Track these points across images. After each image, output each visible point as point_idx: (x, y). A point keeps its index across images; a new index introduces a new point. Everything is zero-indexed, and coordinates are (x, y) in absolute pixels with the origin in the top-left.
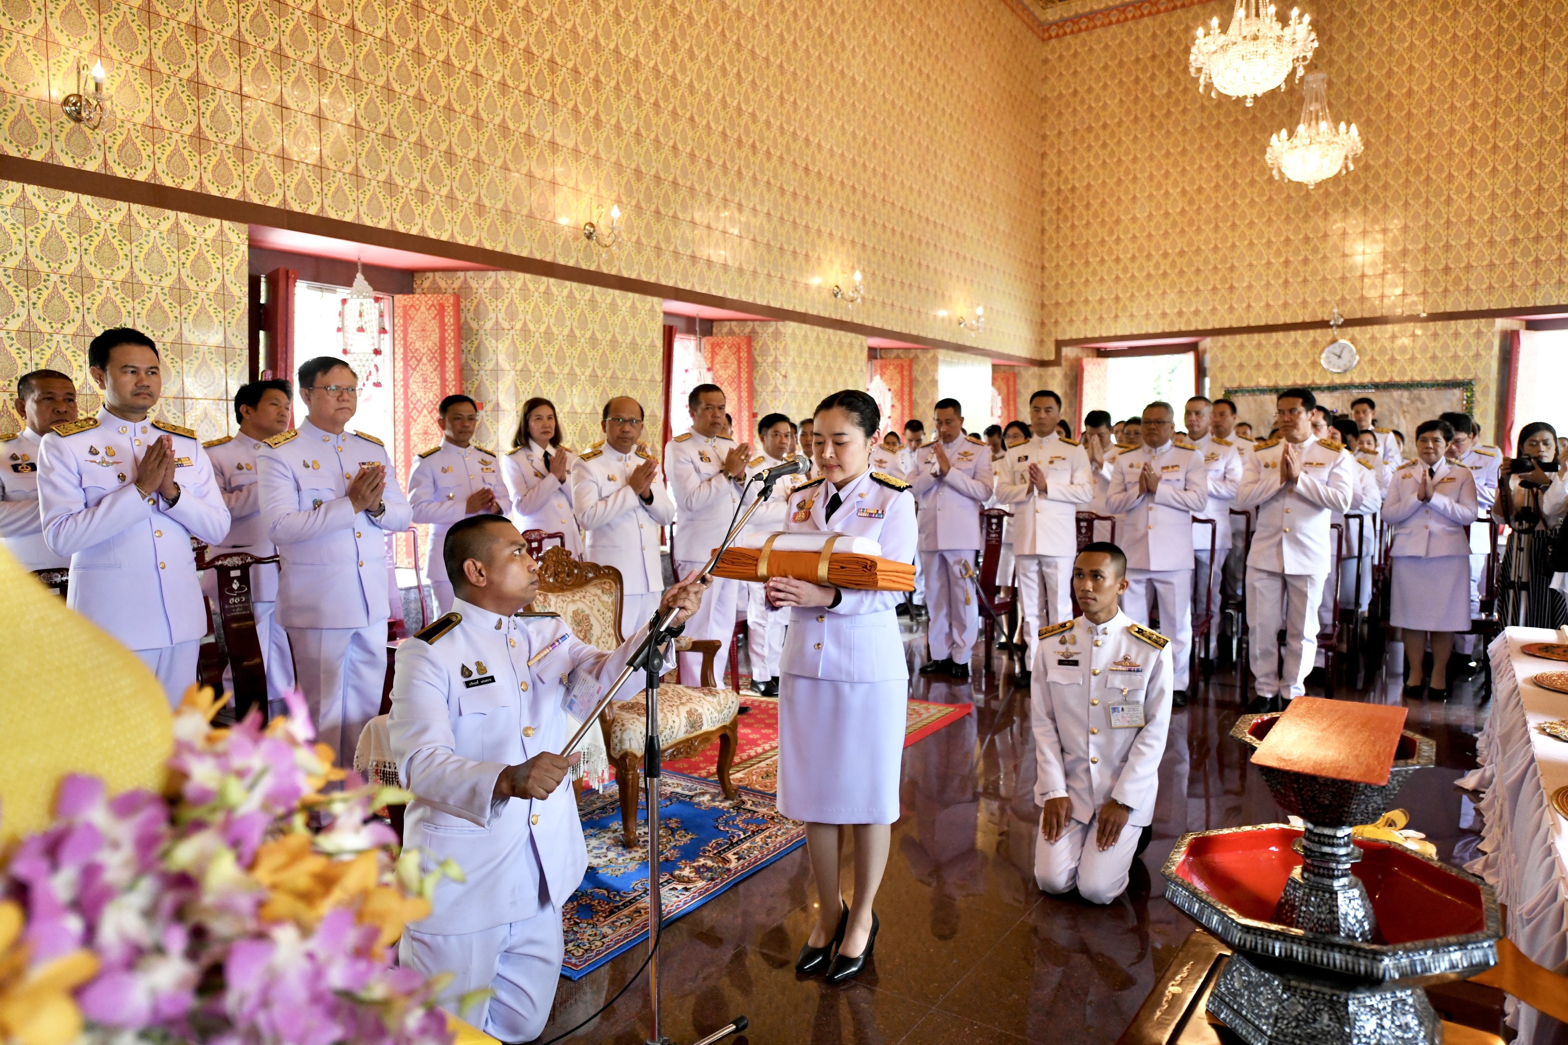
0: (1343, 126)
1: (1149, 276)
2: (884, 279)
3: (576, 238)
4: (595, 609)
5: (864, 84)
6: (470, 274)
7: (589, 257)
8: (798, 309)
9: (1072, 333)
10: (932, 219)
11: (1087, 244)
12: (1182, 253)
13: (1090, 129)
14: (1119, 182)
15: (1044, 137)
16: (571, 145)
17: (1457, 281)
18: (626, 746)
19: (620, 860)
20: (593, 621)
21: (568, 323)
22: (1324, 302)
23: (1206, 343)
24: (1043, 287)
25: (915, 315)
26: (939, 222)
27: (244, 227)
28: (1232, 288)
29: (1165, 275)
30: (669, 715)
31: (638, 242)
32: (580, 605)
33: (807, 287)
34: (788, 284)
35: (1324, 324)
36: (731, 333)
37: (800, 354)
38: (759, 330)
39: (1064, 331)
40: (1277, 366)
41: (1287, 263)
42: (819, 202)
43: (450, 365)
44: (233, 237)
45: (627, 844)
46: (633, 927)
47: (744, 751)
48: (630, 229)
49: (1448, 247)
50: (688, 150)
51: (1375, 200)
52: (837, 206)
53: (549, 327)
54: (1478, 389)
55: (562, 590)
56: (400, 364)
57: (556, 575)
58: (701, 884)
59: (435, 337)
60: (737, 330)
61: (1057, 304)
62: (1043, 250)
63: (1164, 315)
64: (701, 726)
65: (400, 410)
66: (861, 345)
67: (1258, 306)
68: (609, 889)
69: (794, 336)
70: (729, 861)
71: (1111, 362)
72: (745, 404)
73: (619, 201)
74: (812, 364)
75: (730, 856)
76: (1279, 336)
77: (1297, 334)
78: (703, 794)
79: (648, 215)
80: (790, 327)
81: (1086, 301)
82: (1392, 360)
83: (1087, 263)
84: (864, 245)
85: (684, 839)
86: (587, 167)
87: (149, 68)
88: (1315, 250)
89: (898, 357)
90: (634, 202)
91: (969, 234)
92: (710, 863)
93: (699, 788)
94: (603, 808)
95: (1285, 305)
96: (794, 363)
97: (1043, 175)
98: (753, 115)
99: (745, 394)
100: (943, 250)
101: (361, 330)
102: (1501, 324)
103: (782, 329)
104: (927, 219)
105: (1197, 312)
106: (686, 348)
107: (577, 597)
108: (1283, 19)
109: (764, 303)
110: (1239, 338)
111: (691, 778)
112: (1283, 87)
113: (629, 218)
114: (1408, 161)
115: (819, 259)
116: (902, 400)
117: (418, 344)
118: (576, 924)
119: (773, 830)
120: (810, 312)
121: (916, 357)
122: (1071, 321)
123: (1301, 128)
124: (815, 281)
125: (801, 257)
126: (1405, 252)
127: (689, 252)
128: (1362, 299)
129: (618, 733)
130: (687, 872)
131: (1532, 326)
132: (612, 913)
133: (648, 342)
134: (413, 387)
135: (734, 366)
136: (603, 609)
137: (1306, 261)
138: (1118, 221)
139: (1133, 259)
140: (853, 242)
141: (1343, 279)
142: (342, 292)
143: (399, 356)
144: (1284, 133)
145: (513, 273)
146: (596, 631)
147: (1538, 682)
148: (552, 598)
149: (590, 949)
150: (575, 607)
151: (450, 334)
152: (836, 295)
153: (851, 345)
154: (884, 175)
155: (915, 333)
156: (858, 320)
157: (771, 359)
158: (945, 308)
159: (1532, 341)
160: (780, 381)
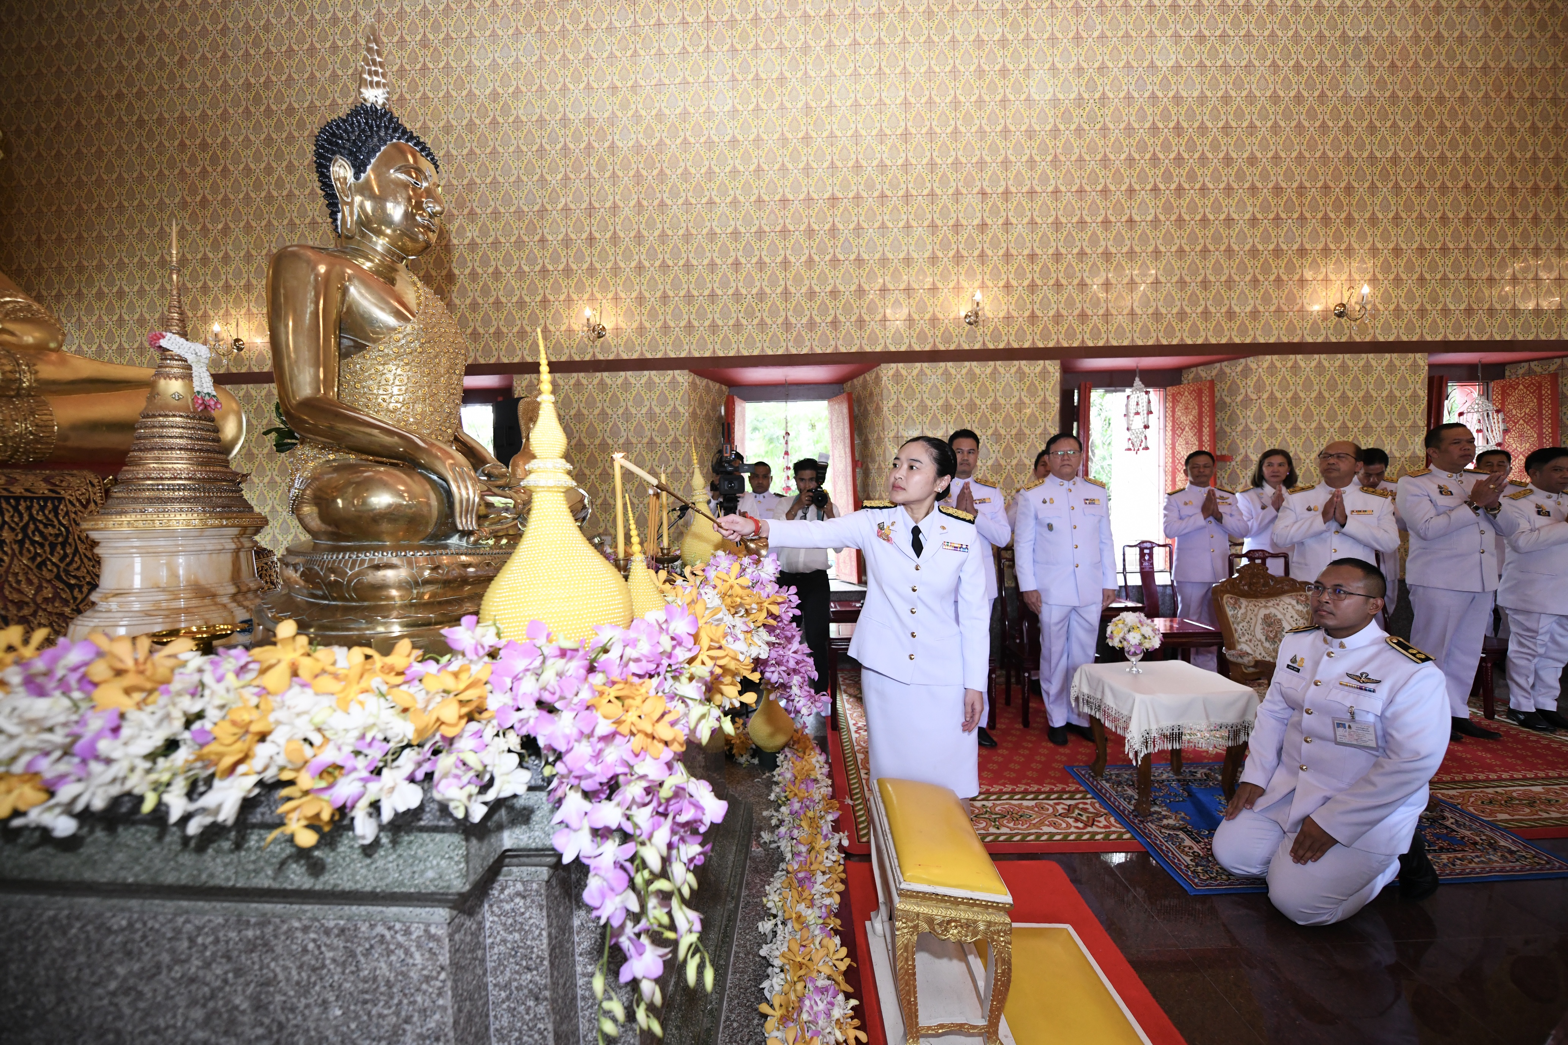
3: (1325, 319)
4: (1288, 616)
6: (1224, 364)
7: (1340, 333)
16: (1321, 246)
21: (1316, 388)
27: (1058, 362)
31: (1397, 308)
32: (1273, 611)
43: (1206, 430)
44: (1051, 369)
48: (1387, 301)
50: (1462, 215)
53: (1296, 393)
55: (1256, 597)
56: (1169, 434)
57: (1250, 585)
59: (1195, 412)
65: (1169, 464)
73: (1373, 280)
79: (1410, 284)
86: (1337, 260)
87: (1007, 286)
90: (1392, 277)
101: (1137, 413)
106: (1465, 393)
113: (1385, 291)
117: (1182, 419)
127: (1463, 307)
133: (1409, 393)
142: (1128, 391)
143: (1169, 428)
145: (1262, 357)
148: (1244, 602)
149: (1215, 879)
150: (1267, 612)
151: (1206, 409)
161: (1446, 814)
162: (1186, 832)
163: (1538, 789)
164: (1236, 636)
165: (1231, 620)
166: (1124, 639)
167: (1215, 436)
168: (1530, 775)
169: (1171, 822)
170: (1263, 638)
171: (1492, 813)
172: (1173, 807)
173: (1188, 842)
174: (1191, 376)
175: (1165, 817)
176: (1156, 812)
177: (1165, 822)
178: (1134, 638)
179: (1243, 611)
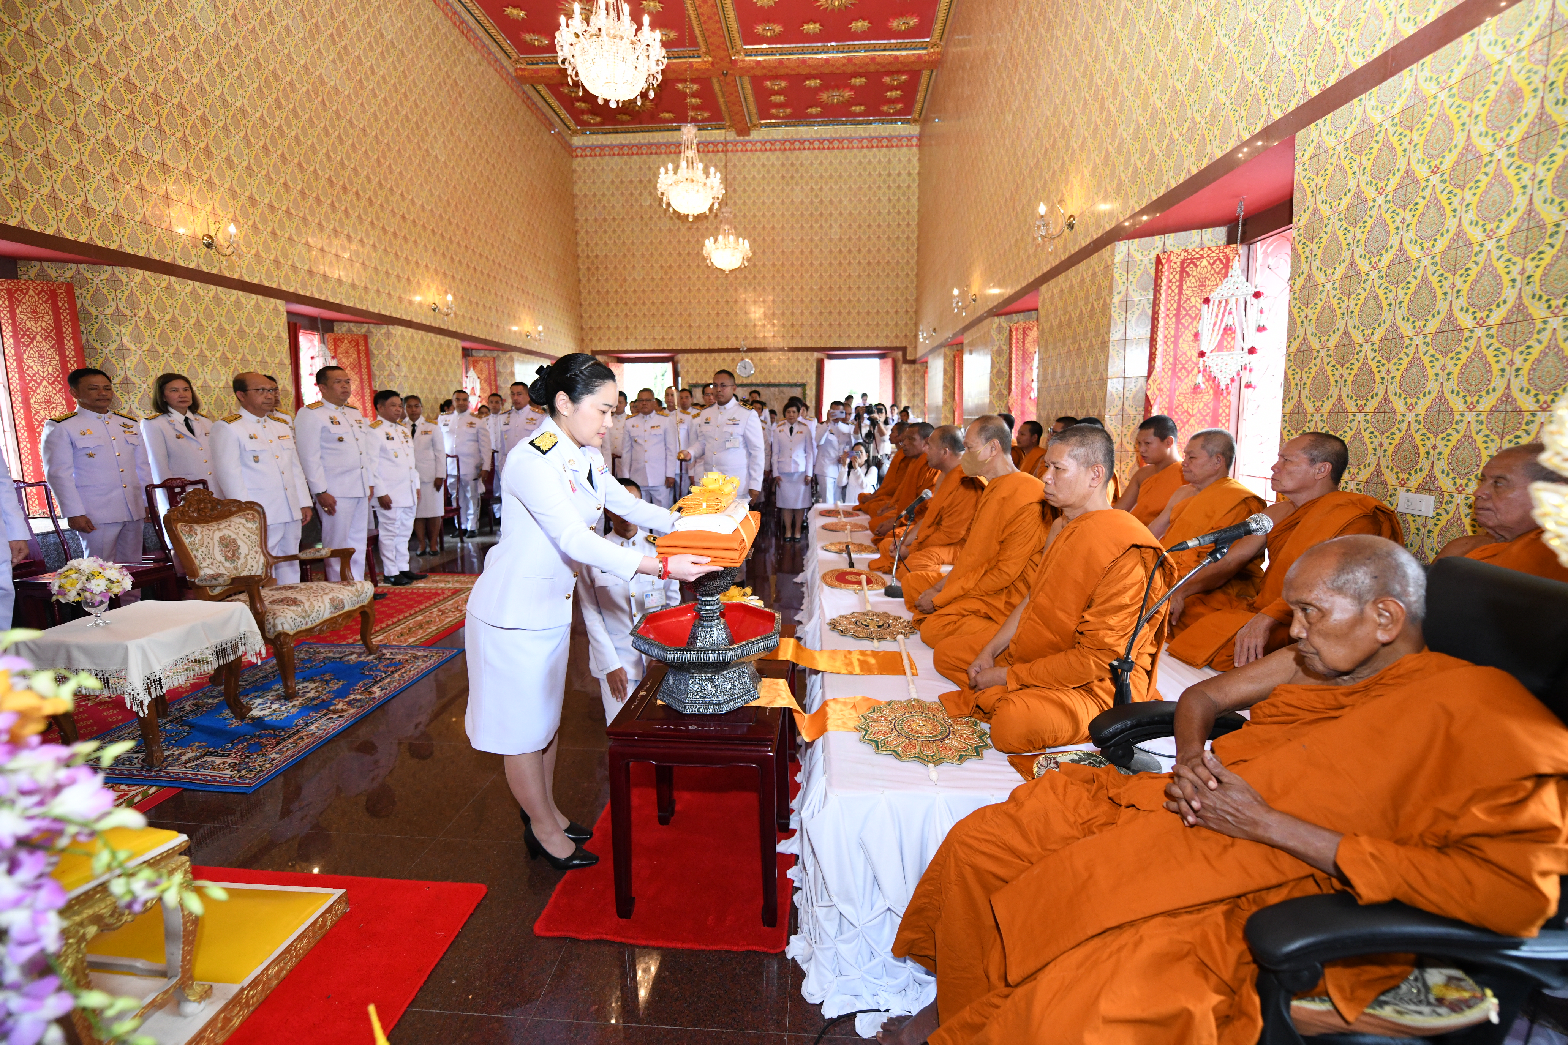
0: (741, 239)
1: (645, 315)
2: (471, 302)
3: (195, 246)
4: (241, 534)
5: (445, 162)
6: (82, 267)
7: (211, 264)
8: (404, 318)
9: (600, 347)
10: (503, 264)
11: (607, 292)
12: (662, 303)
13: (605, 220)
14: (625, 256)
15: (576, 221)
16: (183, 168)
17: (797, 332)
18: (280, 628)
19: (283, 708)
20: (239, 542)
21: (194, 314)
22: (737, 338)
23: (680, 357)
24: (581, 316)
25: (495, 328)
26: (509, 267)
28: (690, 326)
29: (653, 315)
30: (315, 603)
31: (257, 254)
32: (226, 532)
33: (411, 303)
34: (395, 299)
35: (737, 350)
36: (350, 330)
37: (409, 350)
38: (374, 330)
39: (596, 346)
41: (718, 314)
42: (415, 242)
43: (69, 344)
45: (289, 696)
46: (297, 749)
47: (382, 622)
48: (249, 245)
49: (793, 313)
50: (299, 188)
51: (759, 284)
52: (430, 248)
53: (174, 316)
54: (807, 388)
55: (207, 522)
56: (9, 341)
57: (199, 510)
58: (352, 711)
59: (49, 318)
60: (355, 330)
61: (591, 328)
63: (654, 339)
64: (343, 608)
66: (457, 347)
67: (704, 338)
68: (274, 728)
69: (402, 335)
70: (374, 693)
71: (626, 366)
72: (366, 384)
73: (235, 220)
74: (419, 357)
75: (375, 689)
77: (724, 355)
78: (351, 654)
79: (265, 235)
80: (399, 330)
81: (609, 328)
82: (770, 371)
83: (608, 304)
84: (453, 277)
85: (337, 685)
86: (200, 189)
88: (732, 309)
89: (485, 356)
90: (250, 223)
91: (530, 278)
92: (358, 697)
93: (347, 651)
94: (265, 677)
95: (718, 338)
96: (404, 355)
97: (577, 245)
98: (355, 170)
99: (365, 377)
100: (512, 286)
102: (817, 355)
103: (393, 331)
104: (499, 264)
105: (672, 339)
106: (311, 341)
107: (222, 526)
108: (707, 173)
109: (376, 311)
110: (697, 355)
111: (340, 646)
112: (708, 212)
113: (246, 235)
114: (774, 265)
115: (418, 282)
116: (490, 384)
117: (29, 324)
118: (247, 757)
119: (408, 668)
120: (414, 320)
121: (498, 356)
122: (600, 339)
123: (720, 238)
124: (417, 298)
125: (404, 281)
126: (774, 314)
127: (306, 267)
128: (755, 338)
129: (271, 621)
130: (340, 706)
131: (831, 357)
132: (278, 744)
133: (274, 334)
134: (28, 361)
135: (355, 356)
136: (248, 534)
137: (727, 314)
138: (625, 280)
139: (635, 304)
140: (445, 273)
141: (746, 326)
143: (8, 333)
144: (712, 239)
145: (131, 270)
146: (244, 550)
147: (824, 528)
148: (198, 528)
149: (261, 771)
150: (221, 534)
151: (65, 317)
152: (434, 310)
153: (449, 346)
154: (466, 230)
155: (496, 340)
156: (453, 329)
157: (385, 352)
158: (516, 324)
159: (829, 365)
160: (394, 368)
161: (384, 651)
162: (211, 755)
163: (420, 618)
164: (197, 562)
165: (189, 548)
166: (84, 590)
167: (81, 351)
168: (413, 612)
169: (190, 755)
170: (223, 559)
171: (406, 641)
172: (183, 743)
173: (218, 761)
174: (33, 272)
175: (181, 755)
176: (168, 756)
177: (184, 758)
178: (98, 586)
179: (199, 537)
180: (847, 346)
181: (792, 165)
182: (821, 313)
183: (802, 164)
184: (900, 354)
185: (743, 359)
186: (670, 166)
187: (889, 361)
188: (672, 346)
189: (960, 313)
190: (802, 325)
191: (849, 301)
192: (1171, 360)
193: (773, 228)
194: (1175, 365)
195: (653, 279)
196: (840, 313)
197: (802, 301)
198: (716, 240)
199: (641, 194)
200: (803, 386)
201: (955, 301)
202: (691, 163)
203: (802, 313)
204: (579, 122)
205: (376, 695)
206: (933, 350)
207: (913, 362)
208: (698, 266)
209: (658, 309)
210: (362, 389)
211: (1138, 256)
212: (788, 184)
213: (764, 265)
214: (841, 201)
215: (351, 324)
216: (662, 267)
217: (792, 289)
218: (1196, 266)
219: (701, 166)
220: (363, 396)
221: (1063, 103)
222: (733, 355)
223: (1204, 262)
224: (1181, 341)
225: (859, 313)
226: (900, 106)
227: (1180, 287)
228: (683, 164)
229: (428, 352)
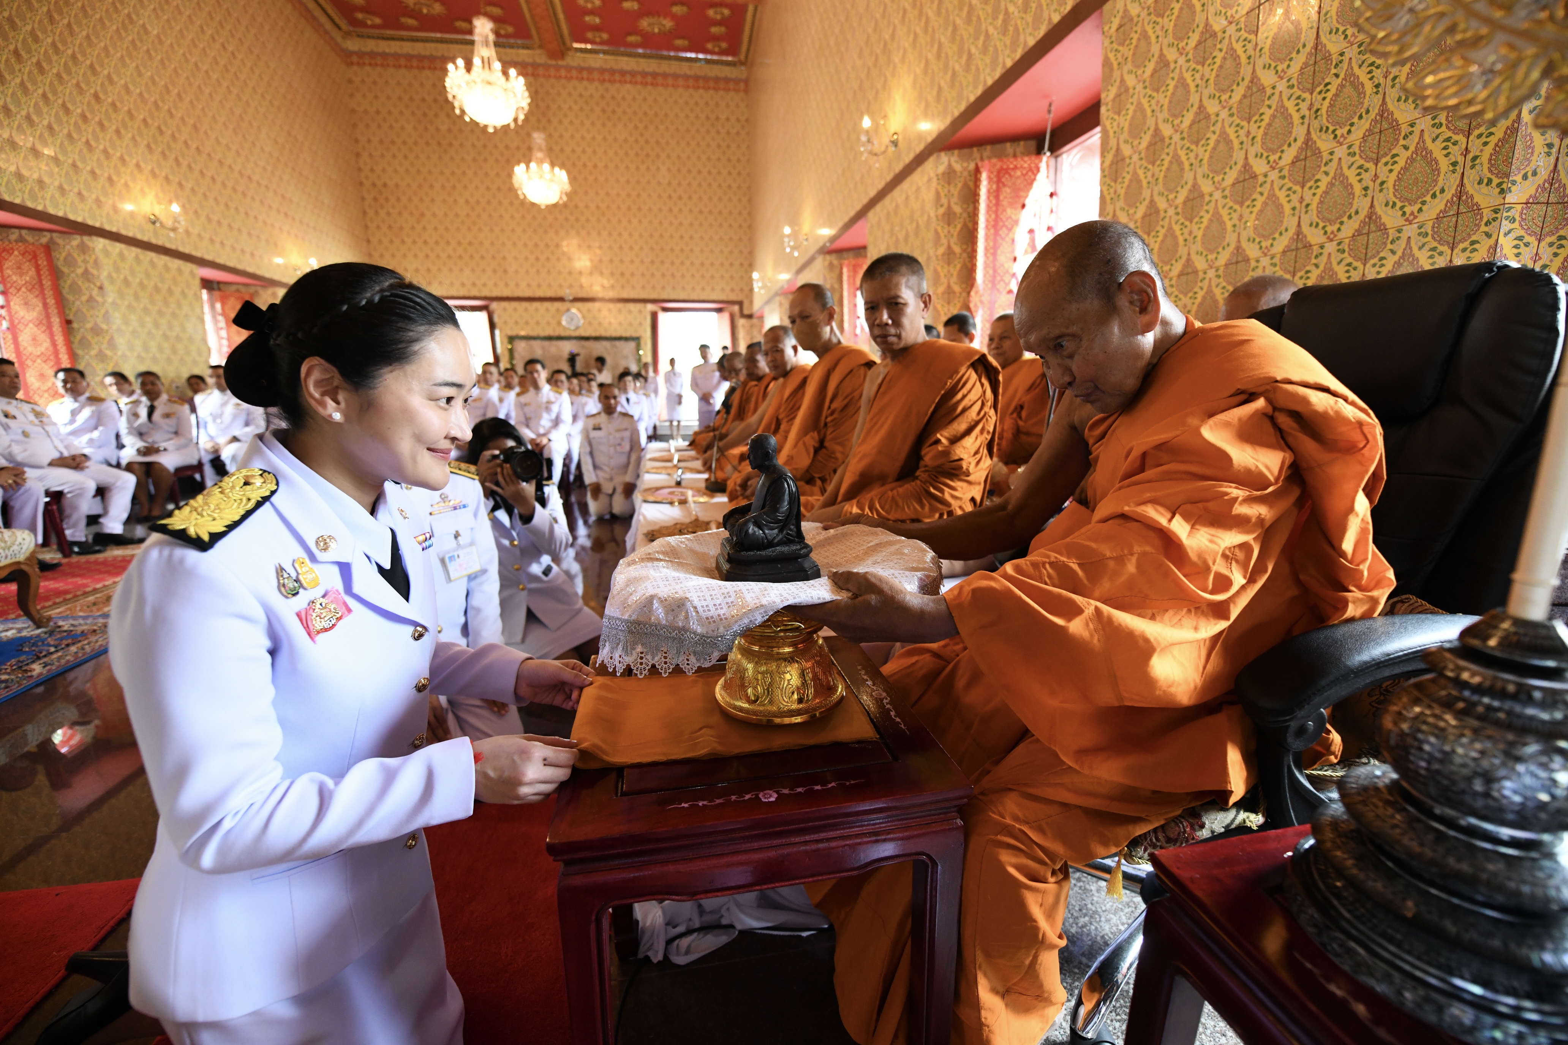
0: (557, 169)
1: (449, 257)
2: (209, 220)
8: (107, 227)
10: (255, 178)
11: (401, 228)
12: (470, 244)
13: (393, 142)
14: (420, 186)
15: (357, 141)
17: (628, 280)
22: (560, 286)
23: (494, 306)
25: (248, 256)
26: (264, 182)
28: (505, 271)
29: (460, 257)
33: (116, 210)
34: (90, 202)
35: (561, 299)
36: (21, 239)
37: (117, 269)
38: (60, 241)
40: (538, 323)
41: (537, 259)
42: (118, 131)
49: (622, 261)
51: (583, 227)
52: (142, 142)
54: (642, 342)
60: (29, 238)
62: (366, 227)
63: (463, 284)
66: (192, 274)
67: (523, 285)
69: (107, 253)
70: (31, 671)
72: (53, 311)
74: (135, 281)
75: (34, 666)
76: (536, 304)
77: (547, 304)
80: (100, 243)
82: (600, 324)
83: (403, 242)
84: (180, 184)
88: (553, 254)
89: (238, 291)
91: (295, 200)
95: (539, 286)
96: (109, 276)
97: (360, 170)
99: (51, 301)
100: (270, 207)
102: (650, 307)
103: (90, 244)
104: (250, 178)
105: (485, 285)
108: (507, 76)
109: (61, 215)
110: (514, 304)
112: (512, 126)
114: (598, 207)
115: (126, 184)
120: (123, 233)
123: (533, 165)
124: (128, 207)
125: (103, 179)
126: (601, 261)
128: (581, 286)
131: (666, 310)
135: (32, 272)
137: (548, 259)
138: (423, 215)
139: (437, 243)
140: (167, 178)
141: (570, 274)
144: (522, 166)
152: (154, 223)
153: (180, 271)
154: (195, 127)
155: (250, 270)
156: (185, 249)
157: (80, 271)
158: (280, 255)
159: (663, 317)
160: (95, 292)
161: (61, 623)
180: (682, 297)
181: (613, 98)
182: (652, 262)
183: (624, 98)
184: (736, 308)
185: (568, 310)
186: (460, 62)
187: (726, 316)
188: (485, 293)
189: (791, 253)
190: (632, 274)
191: (682, 250)
192: (991, 272)
193: (595, 166)
194: (994, 277)
195: (457, 215)
196: (672, 263)
197: (631, 248)
198: (528, 167)
199: (436, 115)
200: (637, 340)
201: (786, 240)
202: (487, 63)
203: (632, 261)
204: (354, 22)
205: (35, 673)
206: (768, 302)
207: (750, 317)
208: (511, 203)
209: (465, 250)
210: (48, 317)
211: (958, 167)
212: (609, 119)
213: (587, 207)
214: (668, 143)
215: (24, 232)
216: (467, 202)
217: (620, 235)
218: (1010, 176)
219: (497, 65)
220: (49, 327)
221: (883, 16)
222: (557, 305)
223: (1018, 173)
224: (999, 252)
225: (692, 264)
226: (724, 45)
227: (997, 197)
228: (477, 61)
229: (147, 275)
